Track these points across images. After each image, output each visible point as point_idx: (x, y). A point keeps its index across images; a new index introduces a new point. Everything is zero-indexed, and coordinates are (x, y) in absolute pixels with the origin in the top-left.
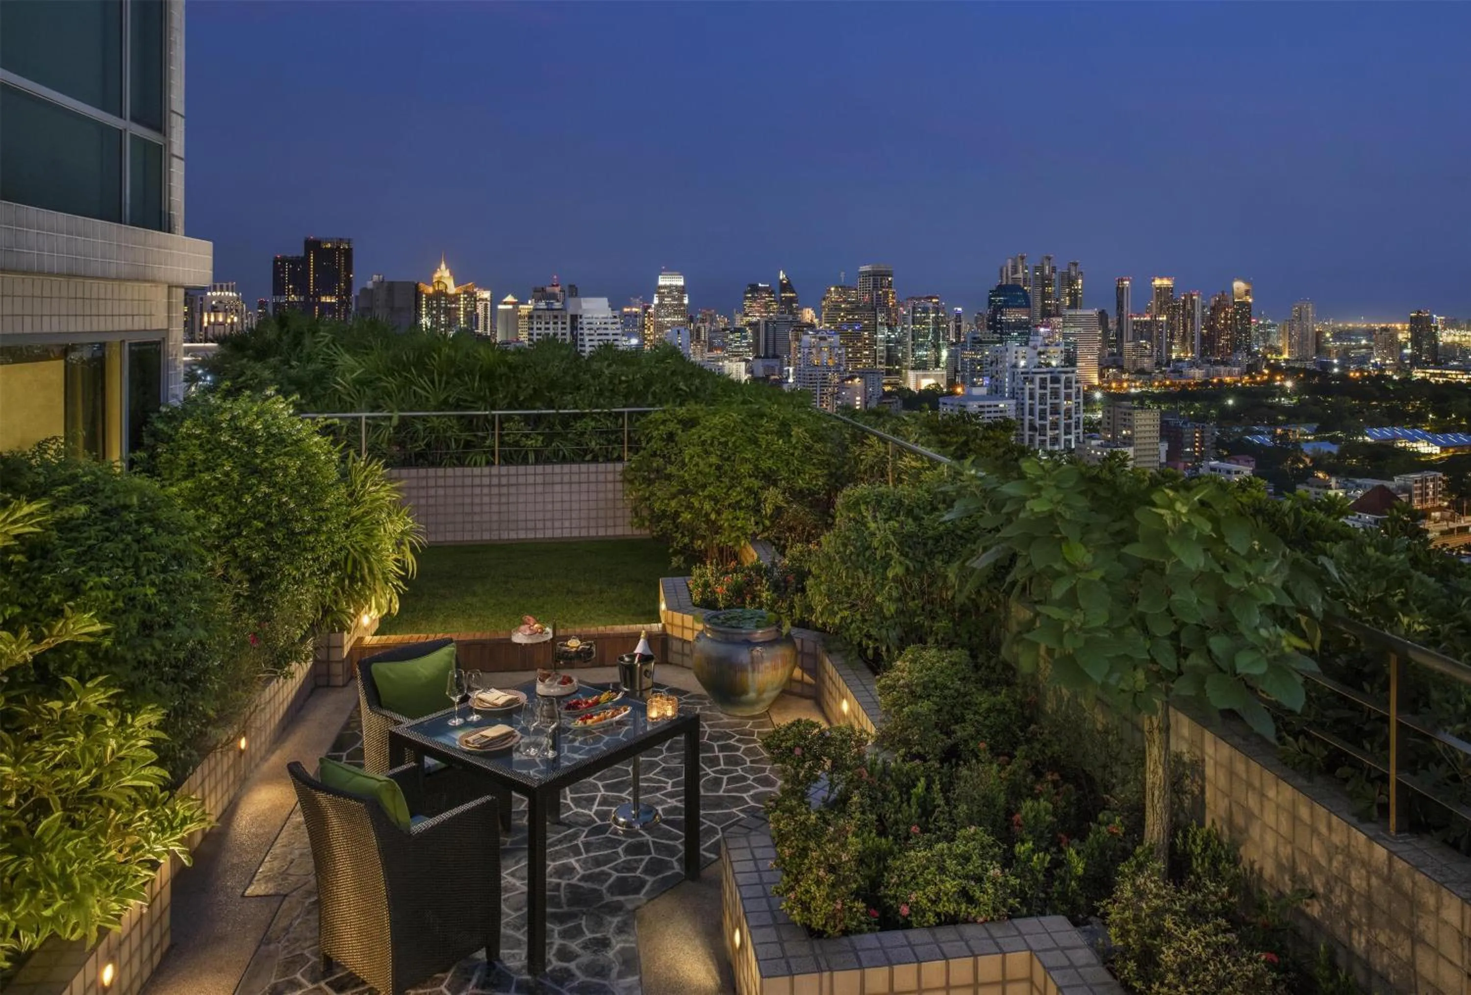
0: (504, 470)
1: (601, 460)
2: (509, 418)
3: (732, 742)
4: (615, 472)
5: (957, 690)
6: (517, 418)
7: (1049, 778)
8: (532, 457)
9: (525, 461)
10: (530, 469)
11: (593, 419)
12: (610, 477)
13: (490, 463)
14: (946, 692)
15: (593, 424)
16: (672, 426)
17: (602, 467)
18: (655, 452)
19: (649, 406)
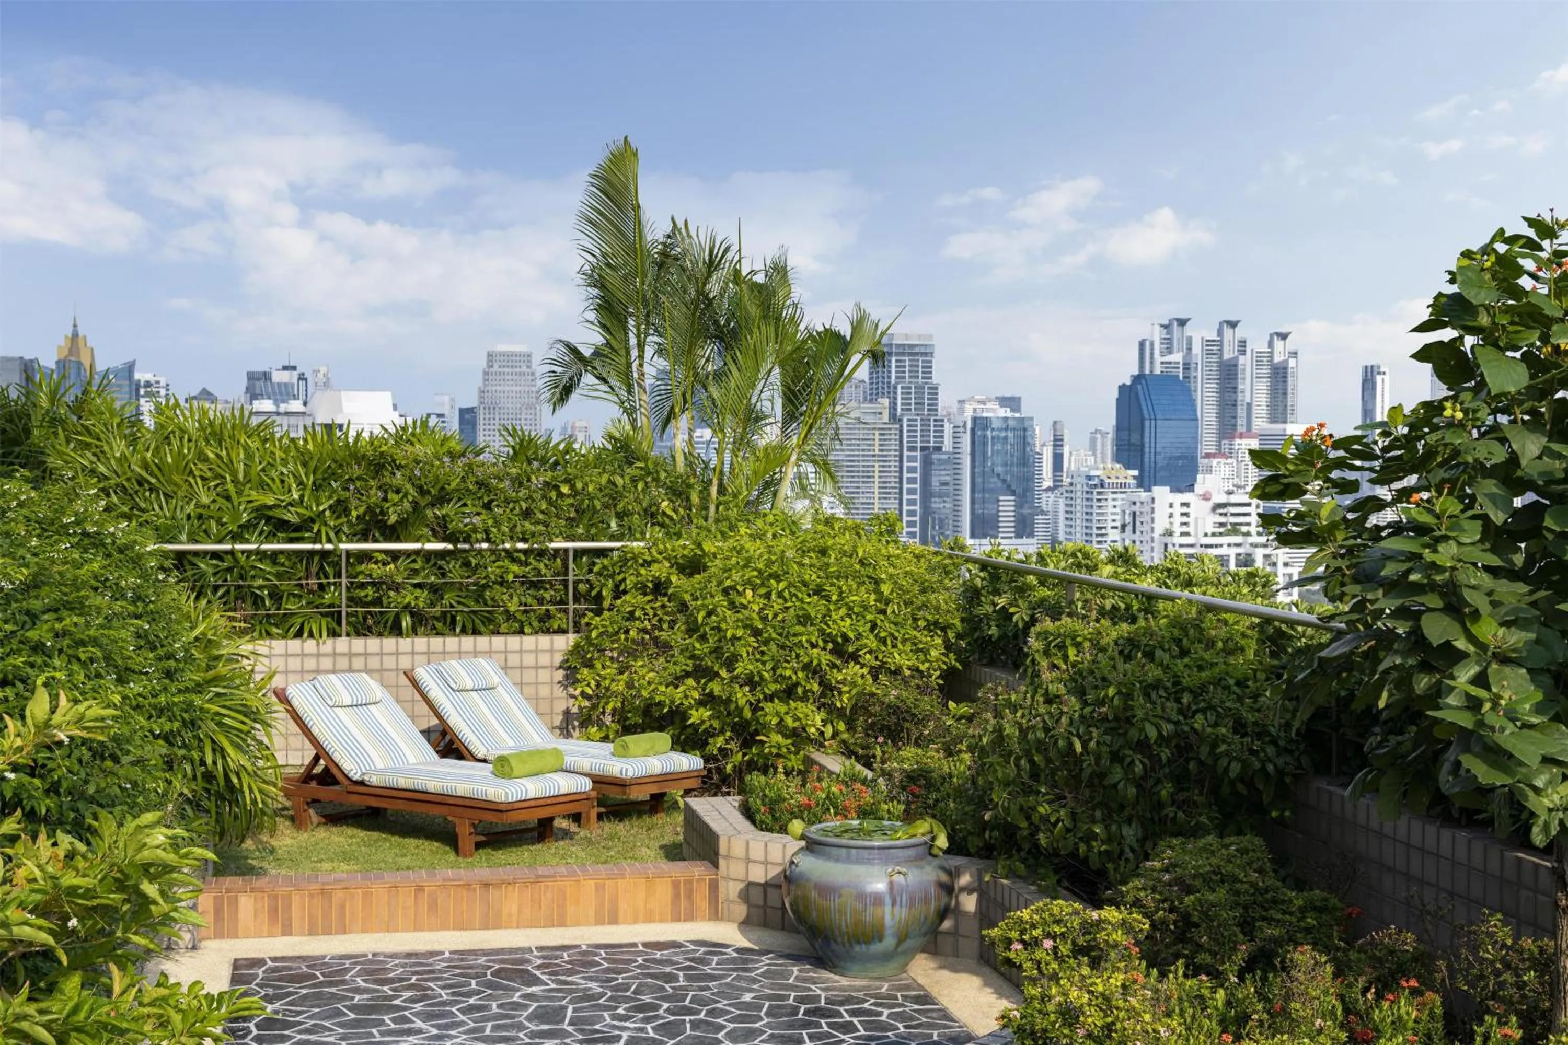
0: (358, 644)
1: (527, 630)
2: (365, 557)
3: (866, 1005)
4: (552, 651)
5: (1253, 885)
6: (381, 557)
7: (1404, 984)
8: (406, 621)
9: (396, 630)
10: (405, 643)
11: (514, 560)
12: (545, 660)
13: (334, 634)
14: (1238, 885)
15: (515, 568)
16: (660, 570)
17: (529, 641)
18: (632, 613)
19: (612, 538)
